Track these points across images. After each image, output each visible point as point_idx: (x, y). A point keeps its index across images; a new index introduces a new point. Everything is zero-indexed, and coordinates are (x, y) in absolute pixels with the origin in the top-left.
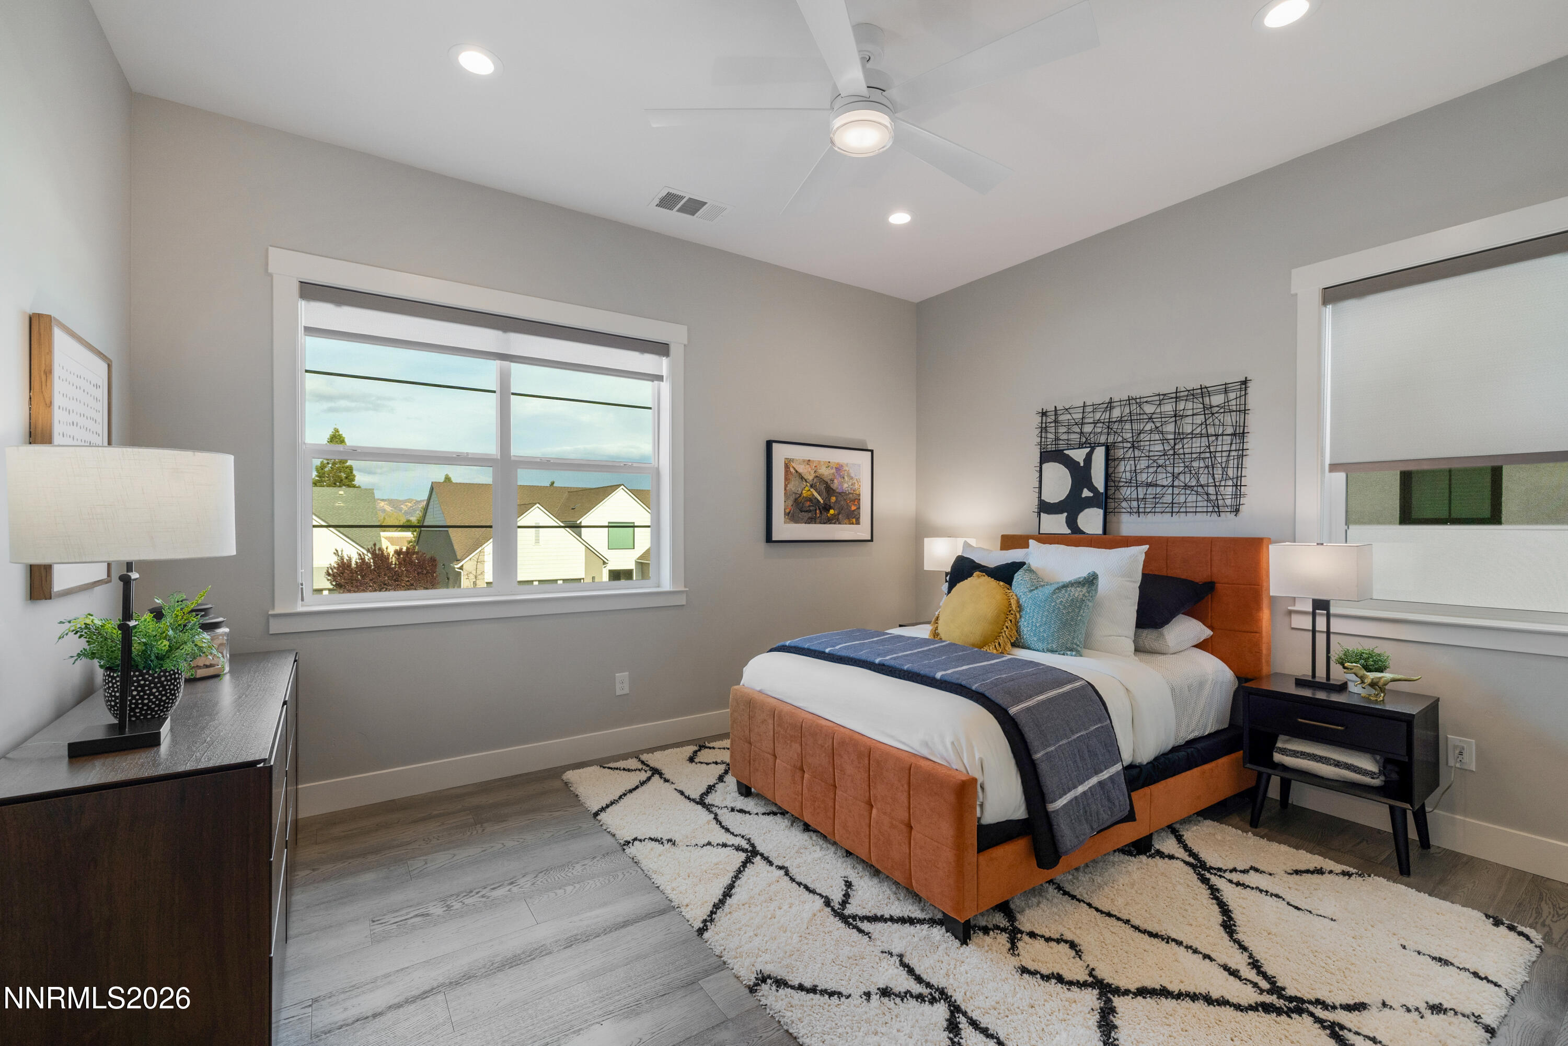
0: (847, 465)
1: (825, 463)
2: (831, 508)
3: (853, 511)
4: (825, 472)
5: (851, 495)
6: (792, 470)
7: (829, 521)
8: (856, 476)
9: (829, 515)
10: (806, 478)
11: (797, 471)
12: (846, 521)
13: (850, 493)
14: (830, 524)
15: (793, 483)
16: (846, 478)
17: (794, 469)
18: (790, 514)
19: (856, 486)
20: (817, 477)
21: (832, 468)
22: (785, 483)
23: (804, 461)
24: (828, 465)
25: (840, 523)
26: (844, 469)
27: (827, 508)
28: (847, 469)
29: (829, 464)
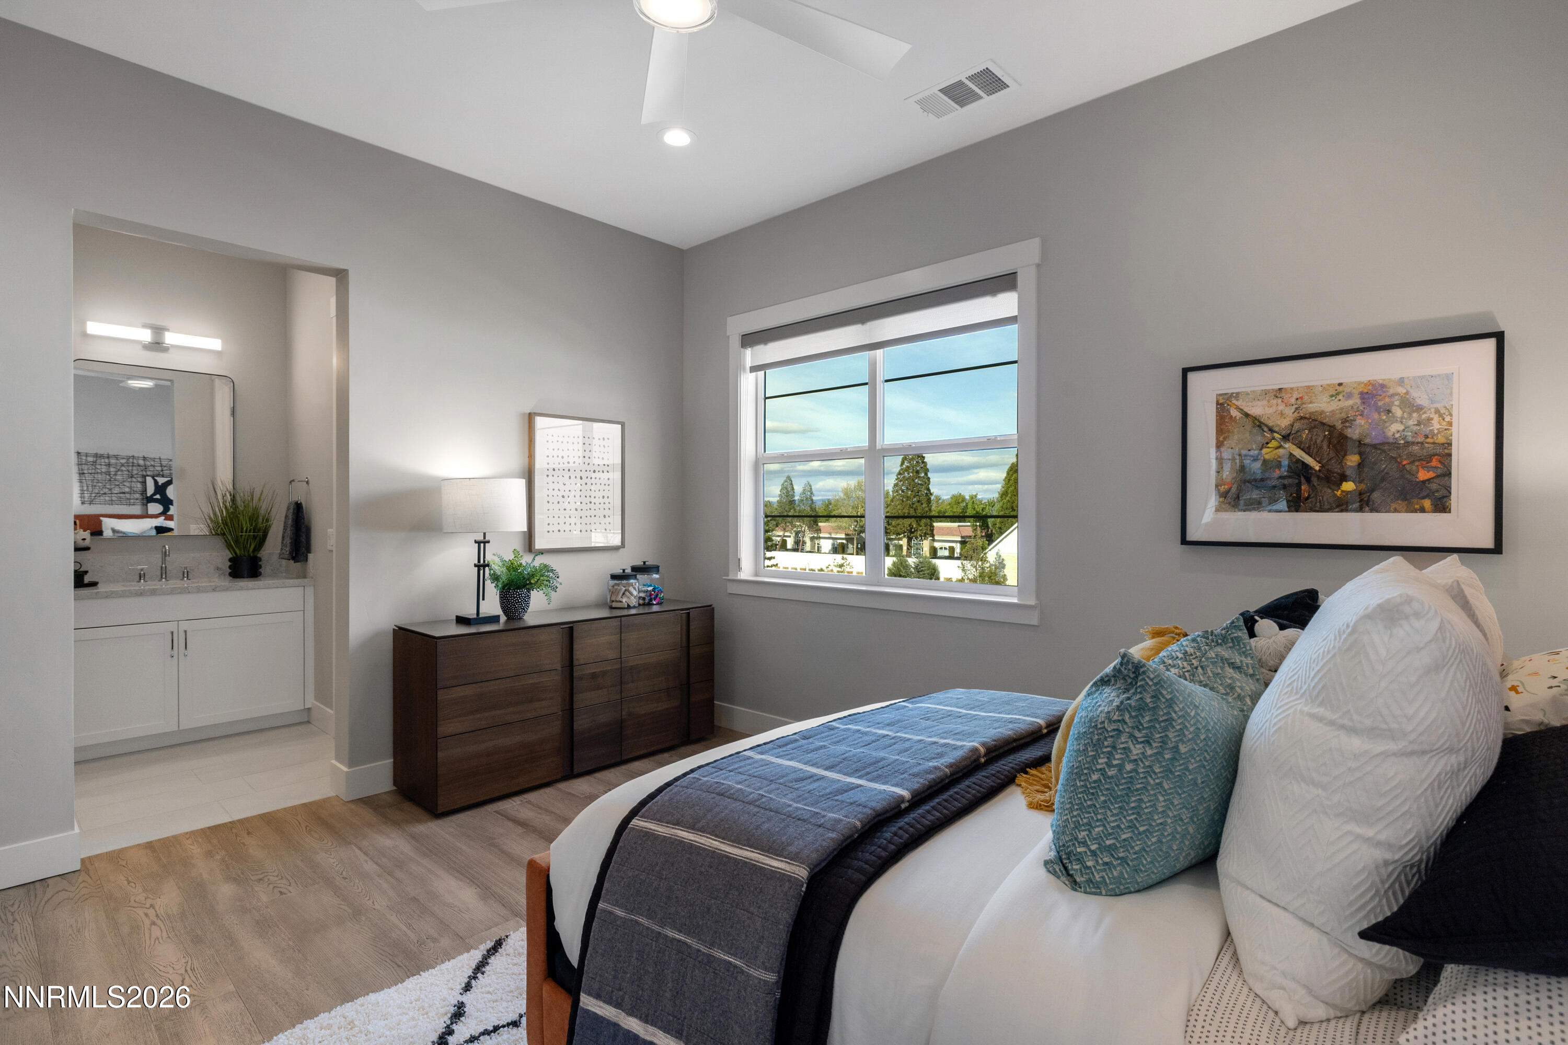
0: (1401, 381)
1: (1324, 388)
2: (1344, 478)
3: (1424, 482)
4: (1324, 405)
5: (1416, 448)
6: (1234, 413)
7: (1342, 505)
8: (1432, 402)
9: (1339, 493)
10: (1270, 424)
11: (1247, 415)
12: (1400, 504)
13: (1408, 444)
14: (1342, 511)
15: (1236, 437)
16: (1398, 412)
17: (1241, 411)
18: (1230, 494)
19: (1436, 425)
20: (1301, 418)
21: (1349, 396)
22: (1217, 439)
23: (1266, 392)
24: (1337, 391)
25: (1372, 511)
26: (1391, 391)
27: (1334, 478)
28: (1402, 390)
29: (1340, 389)
